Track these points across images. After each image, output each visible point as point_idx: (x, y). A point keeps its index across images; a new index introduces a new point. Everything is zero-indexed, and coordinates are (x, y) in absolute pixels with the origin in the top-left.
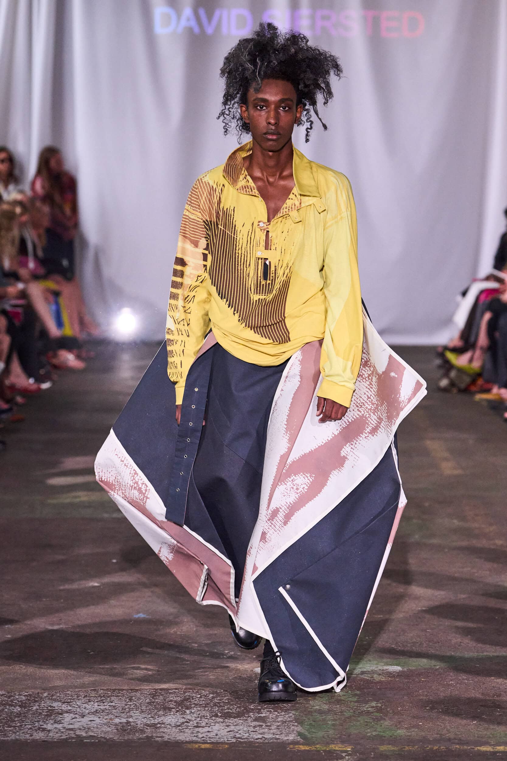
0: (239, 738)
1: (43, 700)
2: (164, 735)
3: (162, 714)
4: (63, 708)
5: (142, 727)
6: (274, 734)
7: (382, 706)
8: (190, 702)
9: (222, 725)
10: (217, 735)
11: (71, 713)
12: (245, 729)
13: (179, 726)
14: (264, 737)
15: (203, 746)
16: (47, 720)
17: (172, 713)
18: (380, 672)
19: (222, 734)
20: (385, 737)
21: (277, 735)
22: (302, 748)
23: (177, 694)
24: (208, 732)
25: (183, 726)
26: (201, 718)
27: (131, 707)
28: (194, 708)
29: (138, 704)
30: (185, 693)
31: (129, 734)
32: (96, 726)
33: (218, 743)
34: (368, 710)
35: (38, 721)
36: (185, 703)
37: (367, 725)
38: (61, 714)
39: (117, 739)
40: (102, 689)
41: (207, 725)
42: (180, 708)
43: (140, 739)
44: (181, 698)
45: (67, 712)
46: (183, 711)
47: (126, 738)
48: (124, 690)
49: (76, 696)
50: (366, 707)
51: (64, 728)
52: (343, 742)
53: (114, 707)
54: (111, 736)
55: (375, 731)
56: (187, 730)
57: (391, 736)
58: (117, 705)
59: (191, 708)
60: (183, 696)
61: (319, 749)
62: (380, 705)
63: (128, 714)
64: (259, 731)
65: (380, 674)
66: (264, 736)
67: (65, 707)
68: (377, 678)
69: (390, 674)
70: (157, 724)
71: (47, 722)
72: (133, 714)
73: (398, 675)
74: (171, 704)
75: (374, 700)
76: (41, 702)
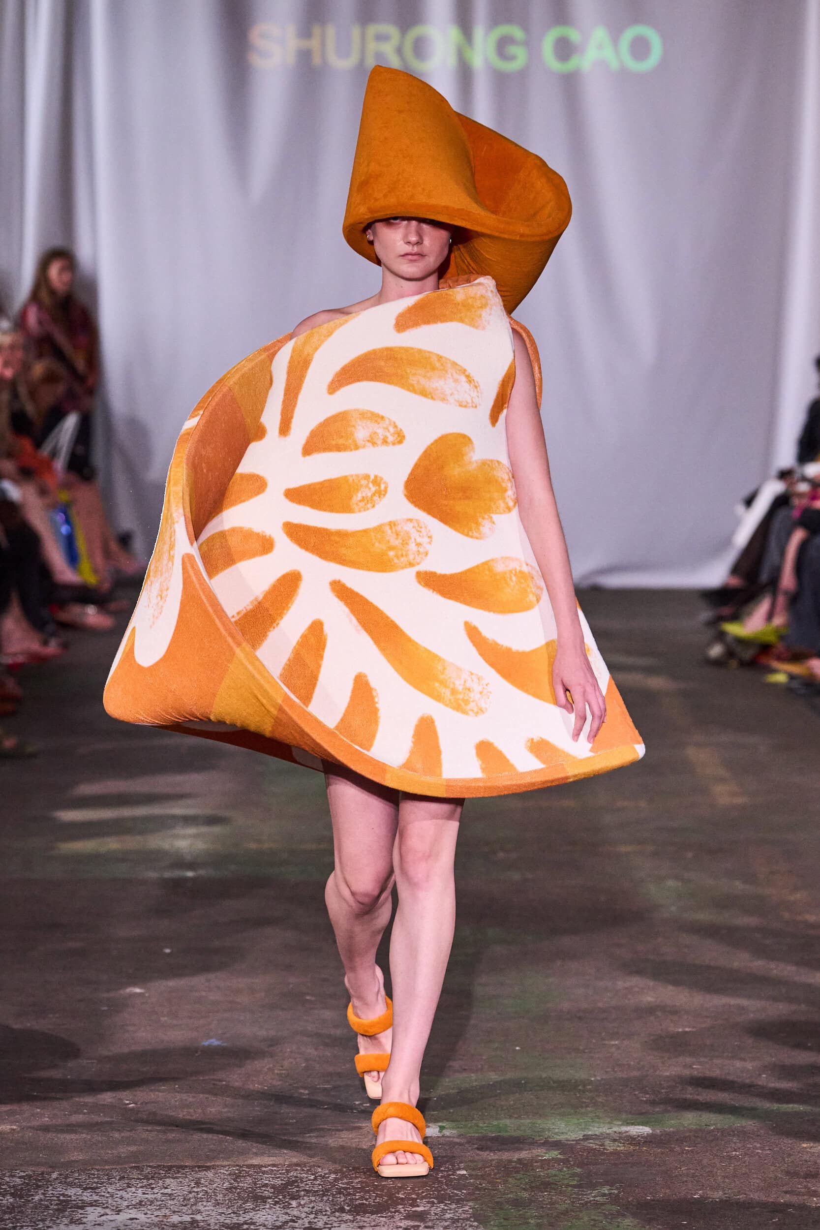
1: (51, 1185)
3: (251, 1207)
4: (85, 1198)
7: (619, 1193)
8: (298, 1186)
9: (351, 1226)
11: (98, 1206)
16: (58, 1218)
17: (268, 1206)
18: (616, 1137)
23: (274, 1174)
26: (316, 1214)
27: (199, 1196)
28: (305, 1197)
29: (211, 1191)
30: (288, 1171)
32: (140, 1227)
34: (597, 1201)
35: (43, 1220)
36: (290, 1189)
37: (594, 1225)
38: (82, 1208)
40: (150, 1166)
41: (327, 1226)
42: (281, 1197)
44: (282, 1180)
45: (91, 1205)
46: (286, 1202)
48: (186, 1167)
49: (106, 1177)
50: (592, 1196)
53: (170, 1195)
58: (175, 1192)
59: (300, 1197)
60: (285, 1178)
62: (616, 1192)
63: (194, 1208)
65: (615, 1140)
67: (87, 1196)
68: (610, 1147)
69: (631, 1140)
70: (243, 1224)
71: (58, 1221)
72: (202, 1208)
73: (645, 1142)
74: (265, 1191)
75: (607, 1183)
76: (48, 1188)
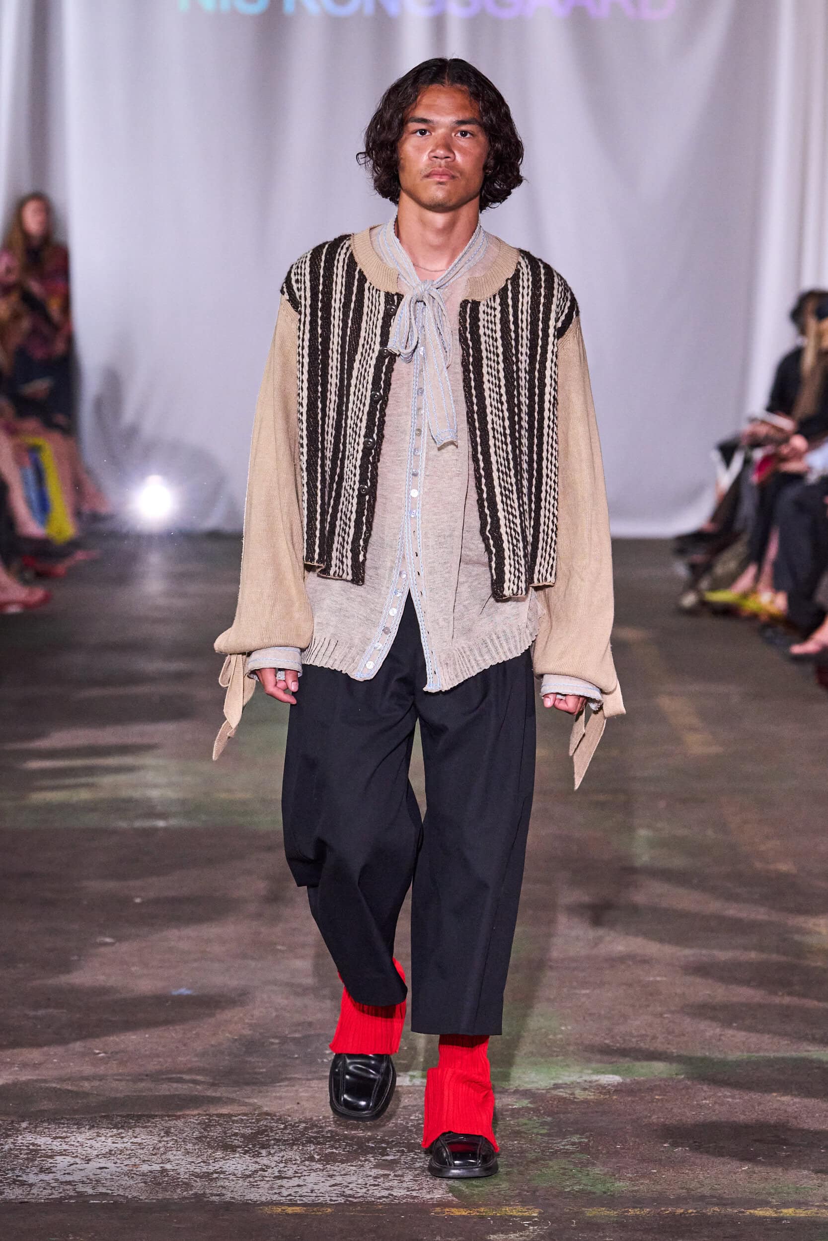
0: (350, 1196)
1: (21, 1134)
2: (224, 1191)
3: (221, 1156)
4: (55, 1148)
5: (187, 1179)
6: (408, 1189)
7: (589, 1141)
8: (267, 1135)
9: (321, 1175)
10: (312, 1191)
11: (68, 1155)
12: (360, 1181)
13: (250, 1176)
14: (392, 1195)
15: (290, 1210)
16: (27, 1167)
17: (238, 1155)
18: (586, 1085)
19: (322, 1190)
20: (594, 1193)
21: (413, 1190)
22: (456, 1212)
23: (245, 1124)
24: (299, 1186)
25: (255, 1176)
26: (285, 1163)
27: (169, 1145)
28: (275, 1147)
29: (181, 1140)
30: (258, 1121)
31: (165, 1190)
32: (109, 1177)
33: (314, 1205)
34: (567, 1149)
35: (13, 1170)
36: (260, 1138)
37: (564, 1174)
38: (51, 1157)
39: (146, 1199)
40: (120, 1116)
41: (296, 1175)
42: (250, 1146)
43: (185, 1198)
44: (252, 1129)
45: (61, 1154)
46: (256, 1151)
47: (160, 1196)
48: (156, 1116)
49: (76, 1127)
50: (562, 1144)
51: (57, 1180)
52: (524, 1203)
53: (140, 1144)
54: (135, 1194)
55: (579, 1183)
56: (262, 1184)
57: (605, 1193)
58: (144, 1141)
59: (270, 1146)
60: (255, 1127)
61: (484, 1214)
62: (586, 1140)
63: (163, 1157)
64: (383, 1185)
65: (585, 1089)
66: (392, 1193)
67: (57, 1145)
68: (580, 1095)
69: (602, 1089)
70: (212, 1173)
71: (28, 1170)
72: (172, 1158)
73: (615, 1091)
74: (235, 1140)
75: (576, 1132)
76: (17, 1137)
